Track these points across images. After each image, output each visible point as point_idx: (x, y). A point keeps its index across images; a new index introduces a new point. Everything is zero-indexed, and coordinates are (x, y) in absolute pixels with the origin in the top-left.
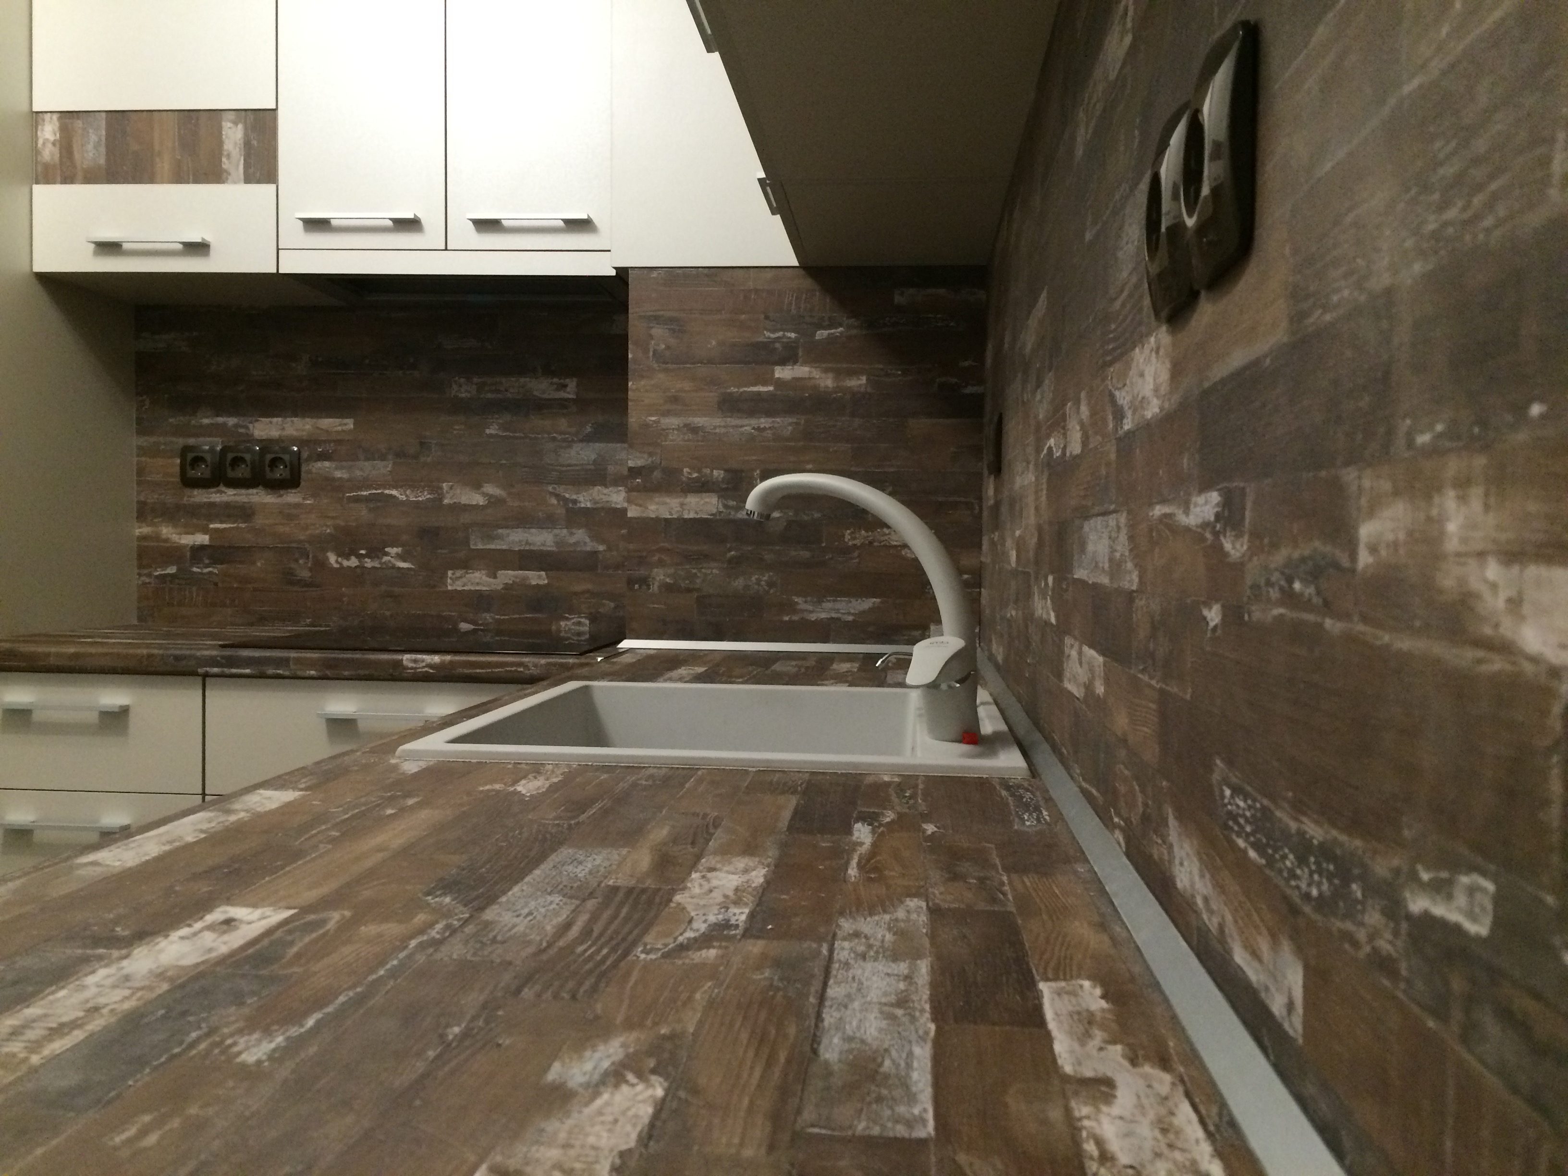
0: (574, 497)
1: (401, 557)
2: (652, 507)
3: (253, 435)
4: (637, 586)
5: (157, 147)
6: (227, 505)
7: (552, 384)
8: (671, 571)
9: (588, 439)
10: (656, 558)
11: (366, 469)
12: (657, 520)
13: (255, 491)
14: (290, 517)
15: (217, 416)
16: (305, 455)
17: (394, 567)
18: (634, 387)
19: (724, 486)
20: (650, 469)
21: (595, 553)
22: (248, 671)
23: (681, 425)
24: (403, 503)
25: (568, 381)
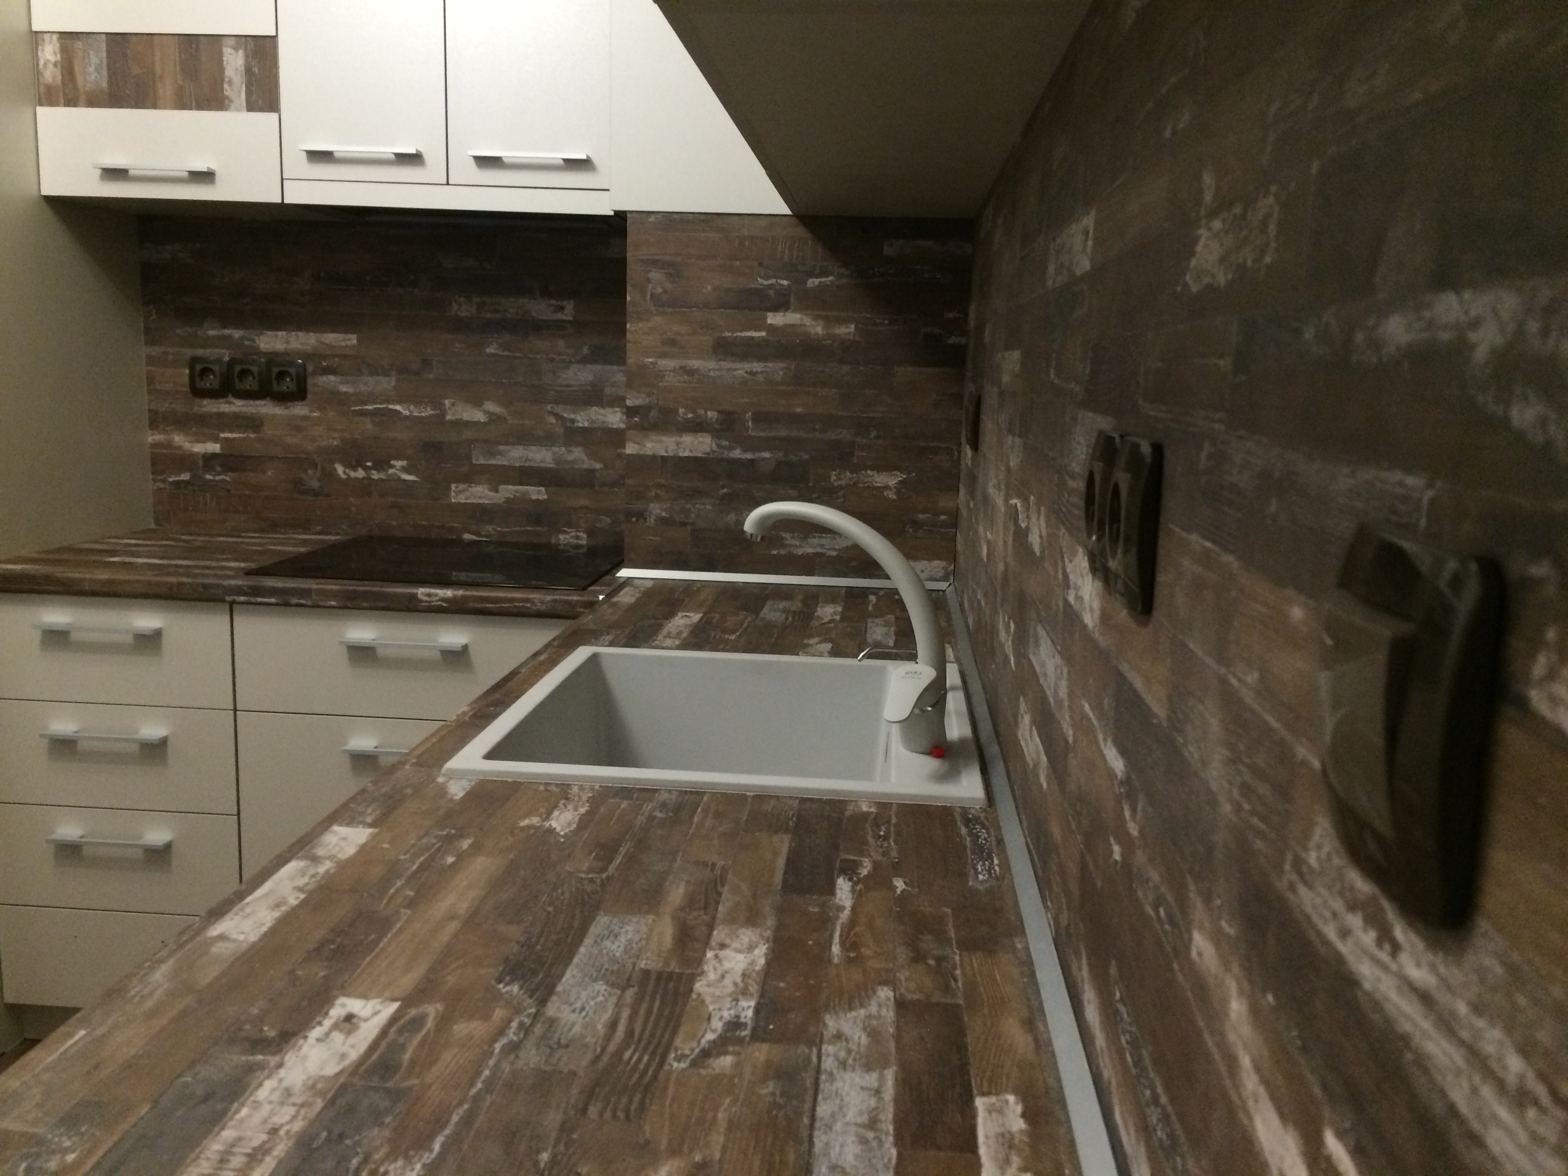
0: (572, 416)
1: (405, 470)
2: (649, 445)
3: (258, 348)
4: (634, 519)
5: (158, 72)
6: (236, 416)
7: (550, 305)
8: (667, 505)
9: (585, 361)
10: (653, 494)
11: (369, 384)
12: (654, 457)
13: (262, 402)
14: (298, 429)
15: (224, 327)
16: (310, 368)
17: (399, 479)
18: (633, 329)
19: (717, 427)
20: (647, 408)
21: (592, 471)
22: (273, 600)
23: (678, 367)
24: (406, 418)
25: (565, 303)
